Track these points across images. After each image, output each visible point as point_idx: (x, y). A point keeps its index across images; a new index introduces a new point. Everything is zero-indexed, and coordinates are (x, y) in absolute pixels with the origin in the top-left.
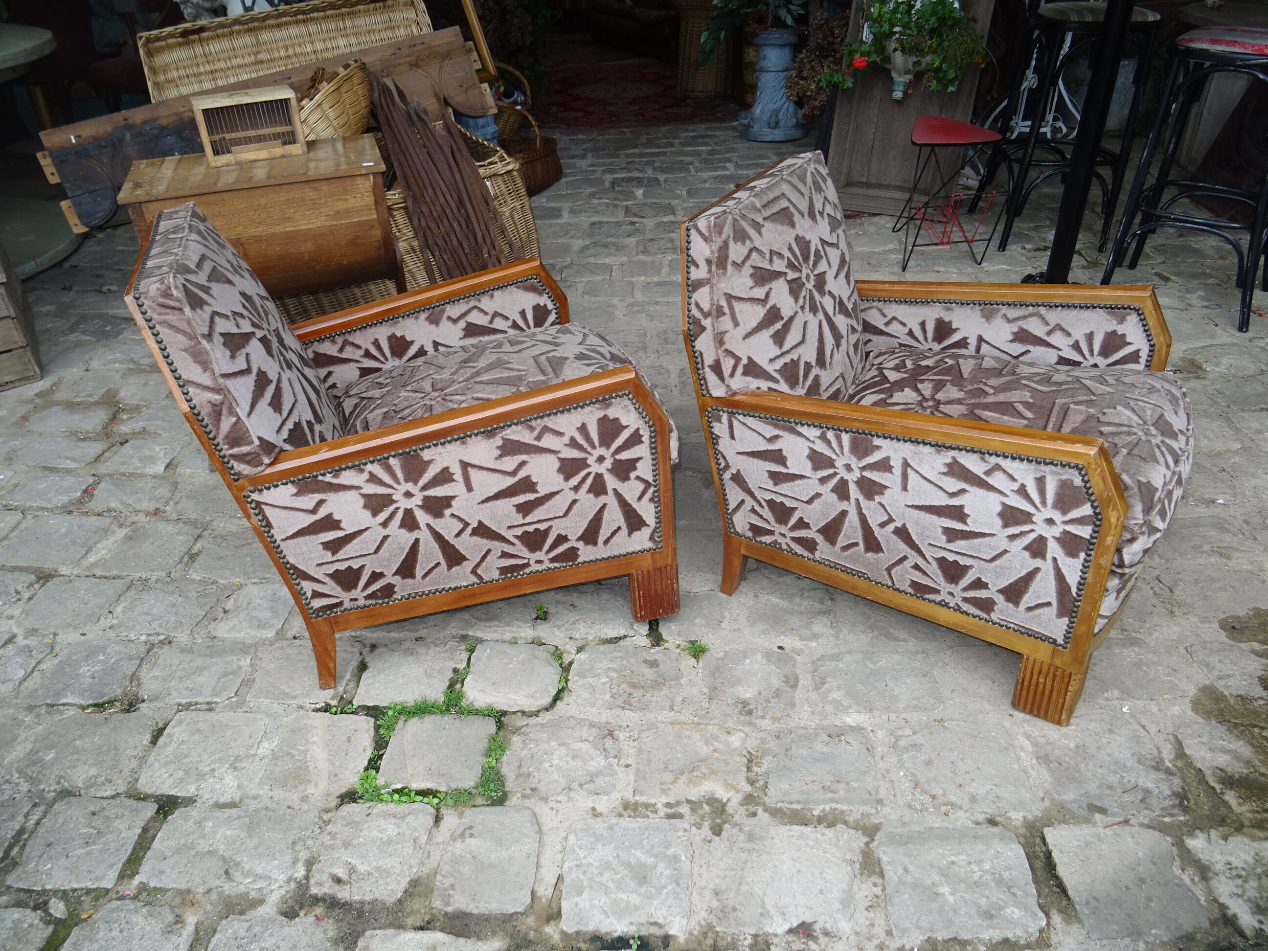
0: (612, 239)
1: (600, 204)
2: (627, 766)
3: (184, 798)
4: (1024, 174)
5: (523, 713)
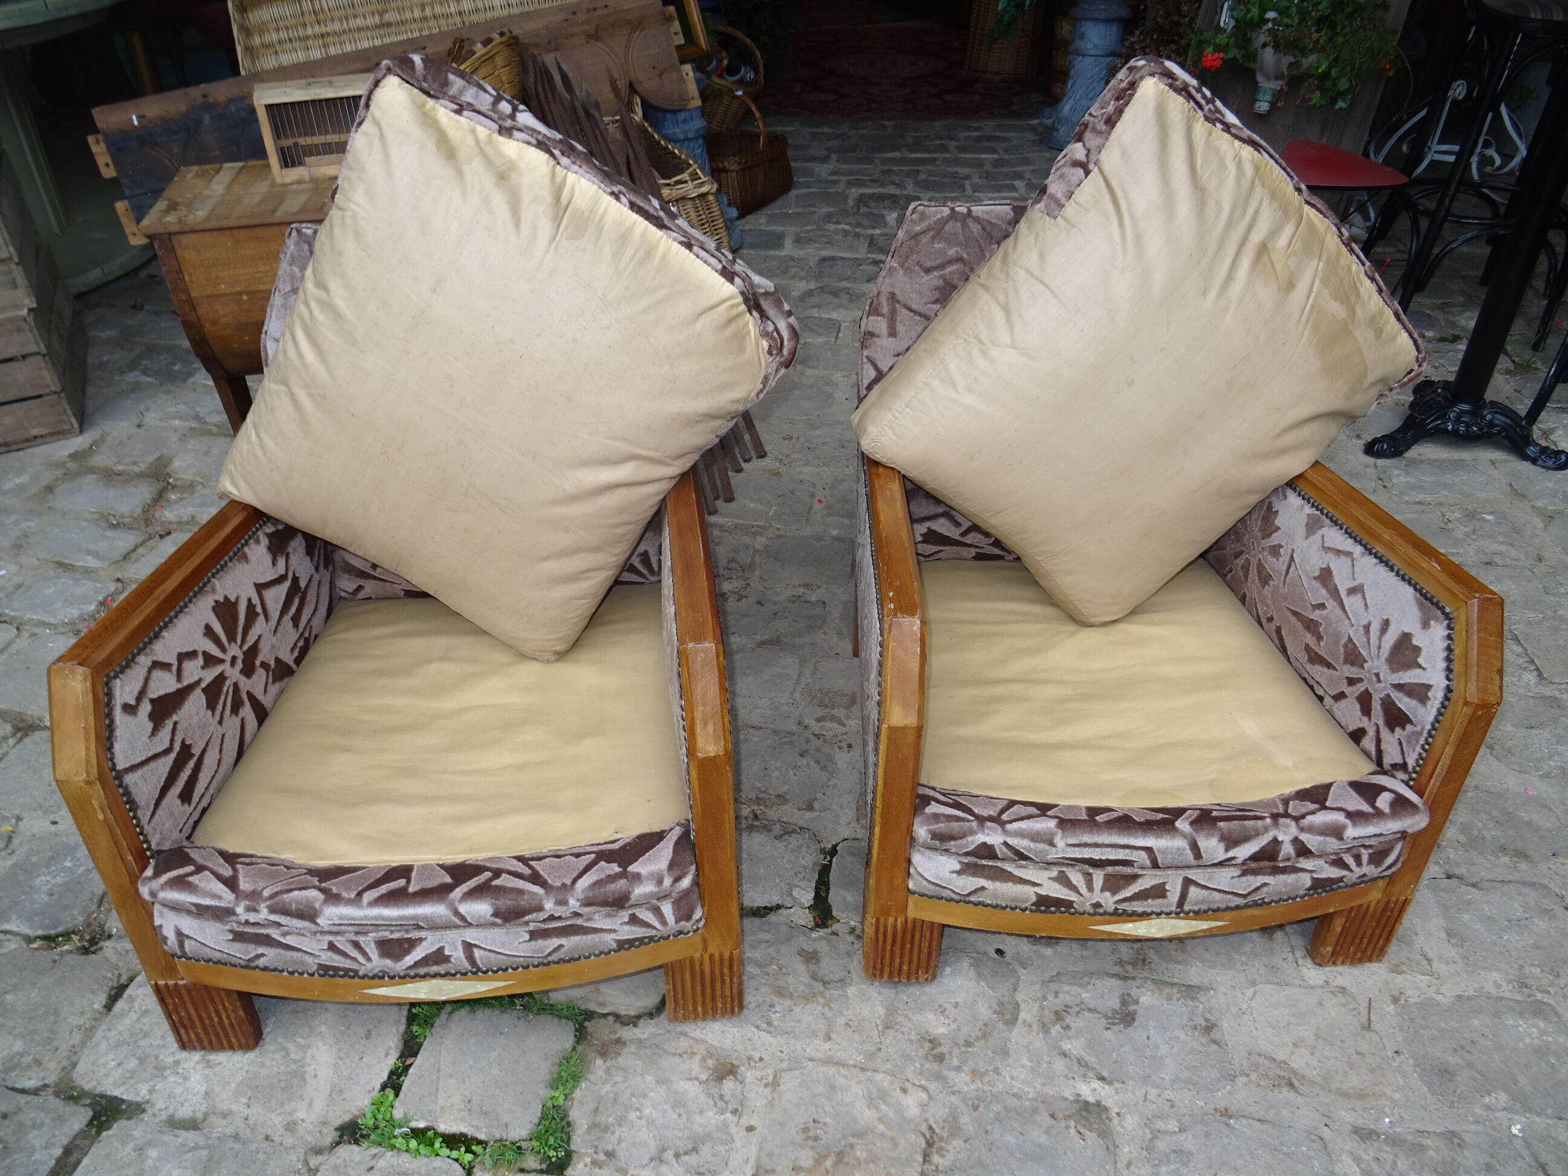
0: (845, 284)
1: (836, 232)
3: (130, 1104)
4: (1434, 234)
5: (617, 1017)
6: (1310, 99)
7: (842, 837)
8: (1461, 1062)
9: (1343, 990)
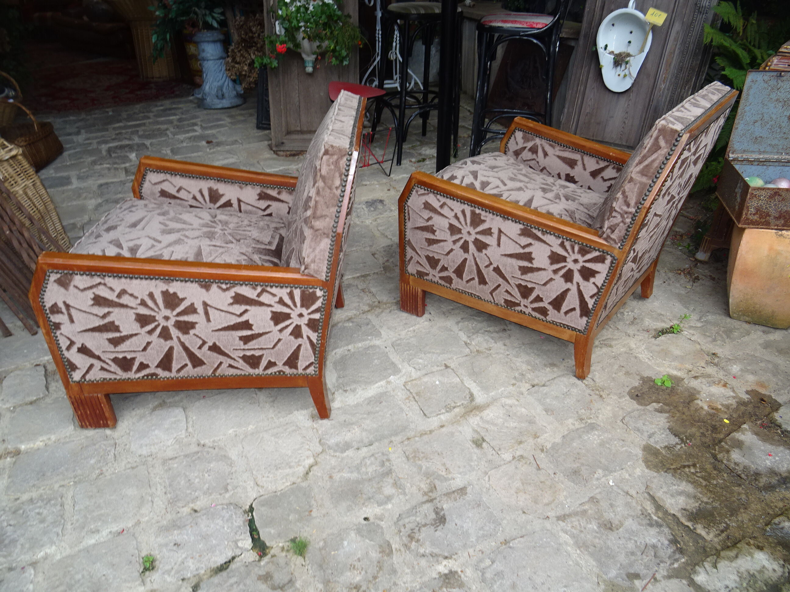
1: (103, 169)
6: (331, 62)
7: (252, 499)
8: (579, 465)
9: (522, 457)
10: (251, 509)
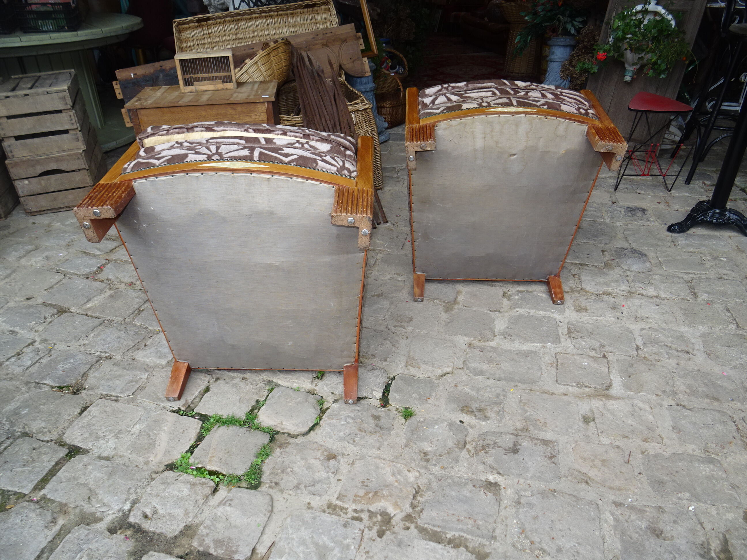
2: (339, 480)
3: (84, 449)
4: (707, 135)
5: (289, 434)
6: (648, 74)
7: (398, 373)
8: (669, 479)
9: (618, 447)
10: (393, 378)
